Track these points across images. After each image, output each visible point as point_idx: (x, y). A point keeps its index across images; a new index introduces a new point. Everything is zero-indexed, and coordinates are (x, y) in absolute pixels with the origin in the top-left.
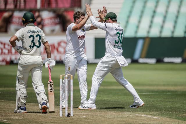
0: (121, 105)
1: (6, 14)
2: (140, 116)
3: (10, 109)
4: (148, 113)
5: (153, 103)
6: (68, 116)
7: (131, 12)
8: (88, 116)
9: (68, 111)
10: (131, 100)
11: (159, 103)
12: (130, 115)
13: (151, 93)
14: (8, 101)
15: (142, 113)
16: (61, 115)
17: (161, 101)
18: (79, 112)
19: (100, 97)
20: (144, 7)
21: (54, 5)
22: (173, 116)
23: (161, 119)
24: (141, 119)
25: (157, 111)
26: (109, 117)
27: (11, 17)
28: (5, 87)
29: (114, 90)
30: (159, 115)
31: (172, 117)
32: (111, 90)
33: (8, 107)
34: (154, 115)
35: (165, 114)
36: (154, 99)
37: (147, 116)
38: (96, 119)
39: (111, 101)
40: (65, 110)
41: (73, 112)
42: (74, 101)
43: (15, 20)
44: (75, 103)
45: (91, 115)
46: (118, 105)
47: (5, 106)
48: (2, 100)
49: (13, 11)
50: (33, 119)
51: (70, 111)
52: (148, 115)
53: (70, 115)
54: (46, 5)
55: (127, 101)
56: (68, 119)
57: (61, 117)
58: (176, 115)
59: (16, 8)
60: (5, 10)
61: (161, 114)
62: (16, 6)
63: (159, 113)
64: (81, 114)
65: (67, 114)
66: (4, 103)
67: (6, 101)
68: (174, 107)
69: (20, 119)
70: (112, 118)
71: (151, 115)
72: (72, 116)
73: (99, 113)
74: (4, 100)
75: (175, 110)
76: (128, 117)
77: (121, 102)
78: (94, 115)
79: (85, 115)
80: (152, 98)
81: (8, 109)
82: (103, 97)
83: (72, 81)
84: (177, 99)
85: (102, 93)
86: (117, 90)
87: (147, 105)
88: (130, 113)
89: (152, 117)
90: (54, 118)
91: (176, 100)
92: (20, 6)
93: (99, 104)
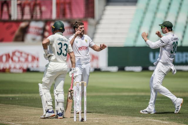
0: (132, 110)
1: (23, 25)
2: (150, 121)
3: (27, 114)
4: (158, 118)
5: (162, 108)
6: (82, 121)
7: (141, 22)
8: (100, 121)
9: (81, 116)
10: (142, 106)
11: (169, 109)
12: (141, 120)
13: (160, 99)
14: (24, 107)
15: (152, 118)
16: (75, 120)
17: (170, 106)
18: (93, 117)
19: (112, 102)
20: (154, 18)
21: (68, 16)
22: (182, 121)
23: (170, 123)
24: (151, 123)
25: (166, 116)
26: (121, 122)
27: (28, 27)
28: (22, 93)
29: (125, 96)
30: (168, 120)
31: (180, 122)
32: (122, 96)
33: (25, 112)
34: (164, 120)
35: (174, 119)
36: (163, 105)
37: (157, 121)
38: (108, 124)
39: (123, 107)
40: (79, 115)
41: (87, 118)
42: (87, 107)
43: (31, 30)
44: (88, 108)
45: (104, 120)
46: (129, 110)
47: (21, 111)
48: (19, 106)
49: (29, 21)
50: (49, 124)
51: (84, 116)
52: (159, 120)
53: (84, 120)
54: (61, 16)
55: (138, 107)
56: (81, 124)
57: (75, 122)
58: (185, 120)
59: (33, 18)
60: (22, 21)
61: (170, 119)
62: (32, 17)
63: (168, 118)
64: (94, 118)
65: (80, 119)
66: (21, 108)
67: (22, 106)
68: (183, 112)
69: (36, 124)
70: (124, 123)
71: (160, 120)
72: (86, 121)
73: (112, 118)
74: (20, 106)
75: (184, 115)
76: (139, 122)
77: (131, 107)
78: (106, 120)
79: (98, 120)
80: (161, 104)
81: (24, 114)
82: (115, 103)
83: (85, 87)
84: (186, 105)
85: (114, 99)
86: (128, 96)
87: (157, 110)
88: (140, 118)
89: (161, 122)
90: (69, 123)
91: (184, 106)
92: (36, 16)
93: (111, 110)
